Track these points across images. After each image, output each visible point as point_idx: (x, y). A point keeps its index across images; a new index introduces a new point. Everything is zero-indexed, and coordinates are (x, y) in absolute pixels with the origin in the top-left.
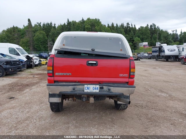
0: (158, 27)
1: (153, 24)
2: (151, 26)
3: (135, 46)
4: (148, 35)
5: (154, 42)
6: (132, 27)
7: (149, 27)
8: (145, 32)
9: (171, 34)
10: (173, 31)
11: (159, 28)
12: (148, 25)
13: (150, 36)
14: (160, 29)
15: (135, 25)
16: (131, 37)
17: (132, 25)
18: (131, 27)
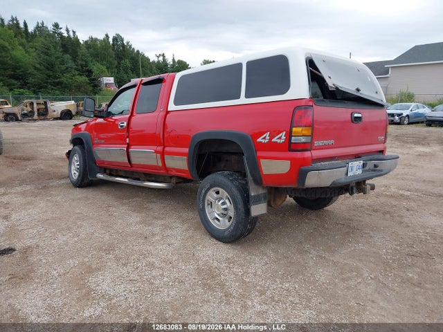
0: (128, 43)
1: (118, 35)
2: (115, 39)
3: (95, 86)
4: (111, 59)
5: (125, 76)
6: (69, 36)
7: (111, 40)
8: (103, 52)
9: (154, 62)
10: (158, 57)
11: (130, 47)
12: (107, 36)
13: (116, 62)
14: (134, 49)
15: (74, 32)
16: (84, 63)
17: (68, 31)
18: (65, 34)
